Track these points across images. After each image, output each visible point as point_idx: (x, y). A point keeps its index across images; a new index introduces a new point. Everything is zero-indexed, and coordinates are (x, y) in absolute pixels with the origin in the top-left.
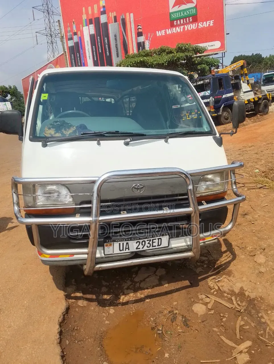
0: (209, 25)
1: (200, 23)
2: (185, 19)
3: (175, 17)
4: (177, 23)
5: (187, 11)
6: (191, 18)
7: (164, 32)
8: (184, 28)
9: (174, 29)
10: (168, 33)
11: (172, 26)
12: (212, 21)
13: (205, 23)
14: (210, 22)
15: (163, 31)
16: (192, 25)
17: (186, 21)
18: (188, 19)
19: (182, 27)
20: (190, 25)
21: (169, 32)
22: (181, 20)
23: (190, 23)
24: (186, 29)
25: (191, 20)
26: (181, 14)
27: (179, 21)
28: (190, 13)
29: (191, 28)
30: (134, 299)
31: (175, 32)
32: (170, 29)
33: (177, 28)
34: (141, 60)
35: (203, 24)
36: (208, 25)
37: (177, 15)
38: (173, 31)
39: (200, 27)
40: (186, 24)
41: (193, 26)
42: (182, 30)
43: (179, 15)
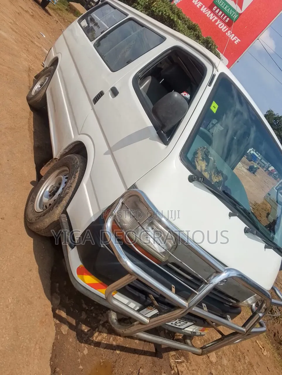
0: (235, 41)
1: (230, 31)
2: (223, 14)
3: (219, 3)
4: (216, 10)
5: (231, 10)
6: (229, 19)
7: (200, 6)
8: (216, 21)
9: (210, 12)
10: (202, 9)
11: (210, 8)
12: (238, 40)
13: (233, 35)
14: (237, 39)
15: (200, 4)
16: (224, 25)
17: (223, 17)
18: (226, 16)
19: (216, 18)
20: (222, 24)
21: (204, 10)
22: (221, 12)
23: (224, 22)
24: (217, 24)
25: (227, 21)
26: (225, 7)
27: (218, 10)
28: (232, 14)
29: (221, 28)
30: (105, 342)
31: (207, 15)
32: (206, 8)
33: (212, 14)
34: (175, 19)
35: (231, 35)
36: (233, 40)
37: (222, 3)
38: (207, 13)
39: (228, 34)
40: (221, 20)
41: (223, 28)
42: (213, 21)
43: (223, 5)
